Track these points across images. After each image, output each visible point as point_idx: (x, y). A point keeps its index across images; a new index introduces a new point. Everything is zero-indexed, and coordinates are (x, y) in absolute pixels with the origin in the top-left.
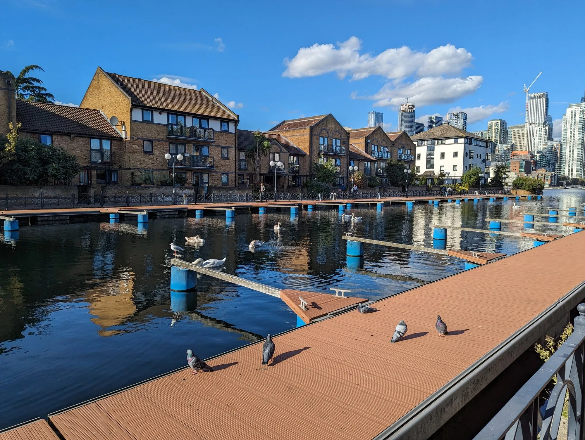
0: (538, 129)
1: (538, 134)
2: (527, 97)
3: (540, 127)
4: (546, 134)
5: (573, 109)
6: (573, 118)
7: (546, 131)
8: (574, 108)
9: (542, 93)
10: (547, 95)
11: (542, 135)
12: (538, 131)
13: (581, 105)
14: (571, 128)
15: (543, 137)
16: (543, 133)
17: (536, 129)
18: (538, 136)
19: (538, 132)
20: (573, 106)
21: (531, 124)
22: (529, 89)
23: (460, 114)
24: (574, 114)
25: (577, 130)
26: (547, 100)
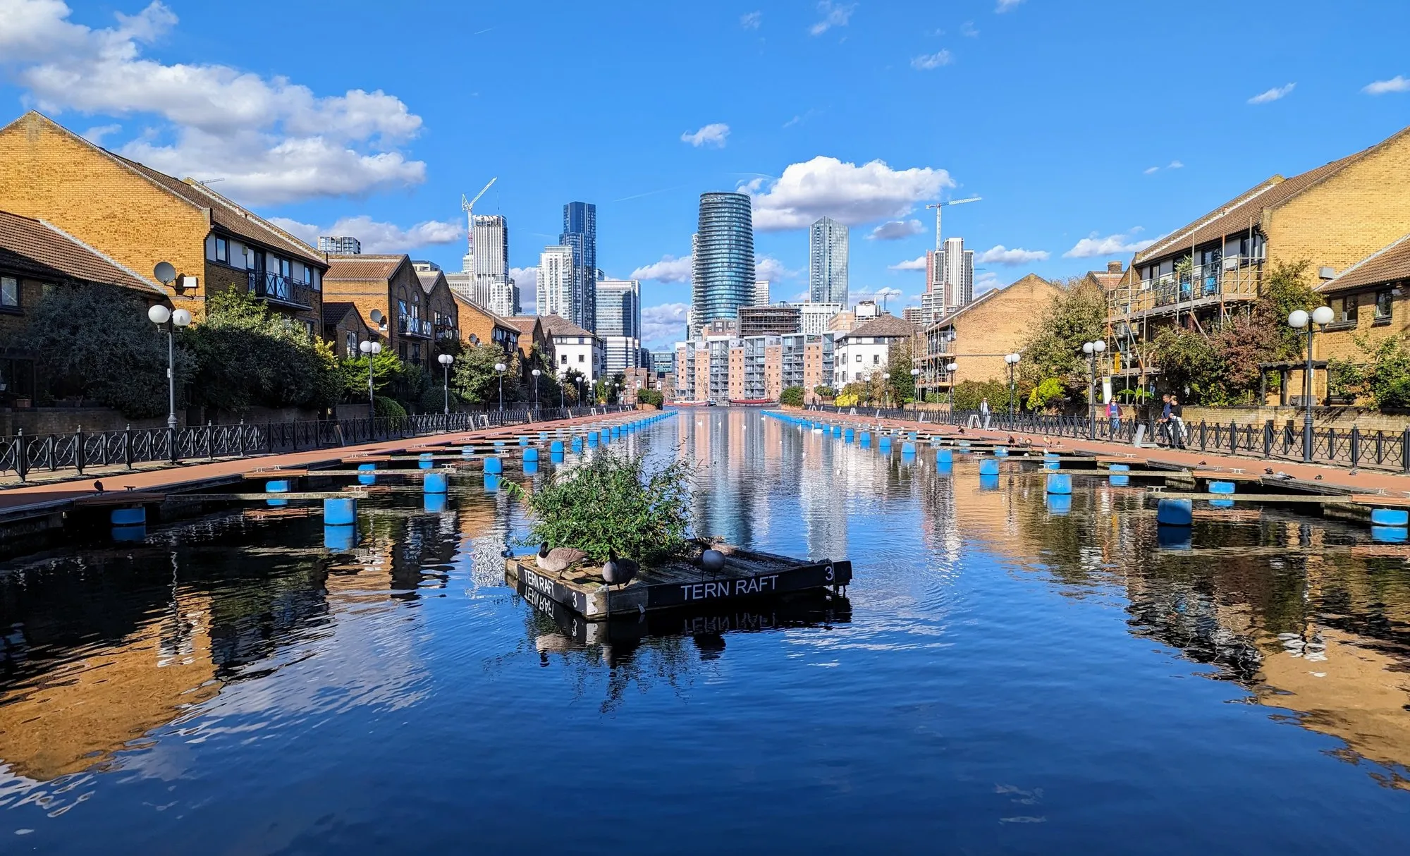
0: (496, 288)
1: (496, 297)
2: (470, 222)
3: (500, 284)
4: (510, 299)
5: (552, 255)
6: (553, 272)
7: (510, 292)
8: (554, 254)
9: (495, 217)
10: (504, 222)
11: (504, 301)
12: (496, 291)
13: (564, 249)
14: (551, 291)
15: (505, 304)
16: (505, 296)
17: (492, 286)
18: (496, 301)
19: (496, 294)
20: (551, 249)
21: (479, 276)
22: (471, 204)
23: (347, 241)
24: (553, 264)
25: (560, 296)
26: (505, 231)
